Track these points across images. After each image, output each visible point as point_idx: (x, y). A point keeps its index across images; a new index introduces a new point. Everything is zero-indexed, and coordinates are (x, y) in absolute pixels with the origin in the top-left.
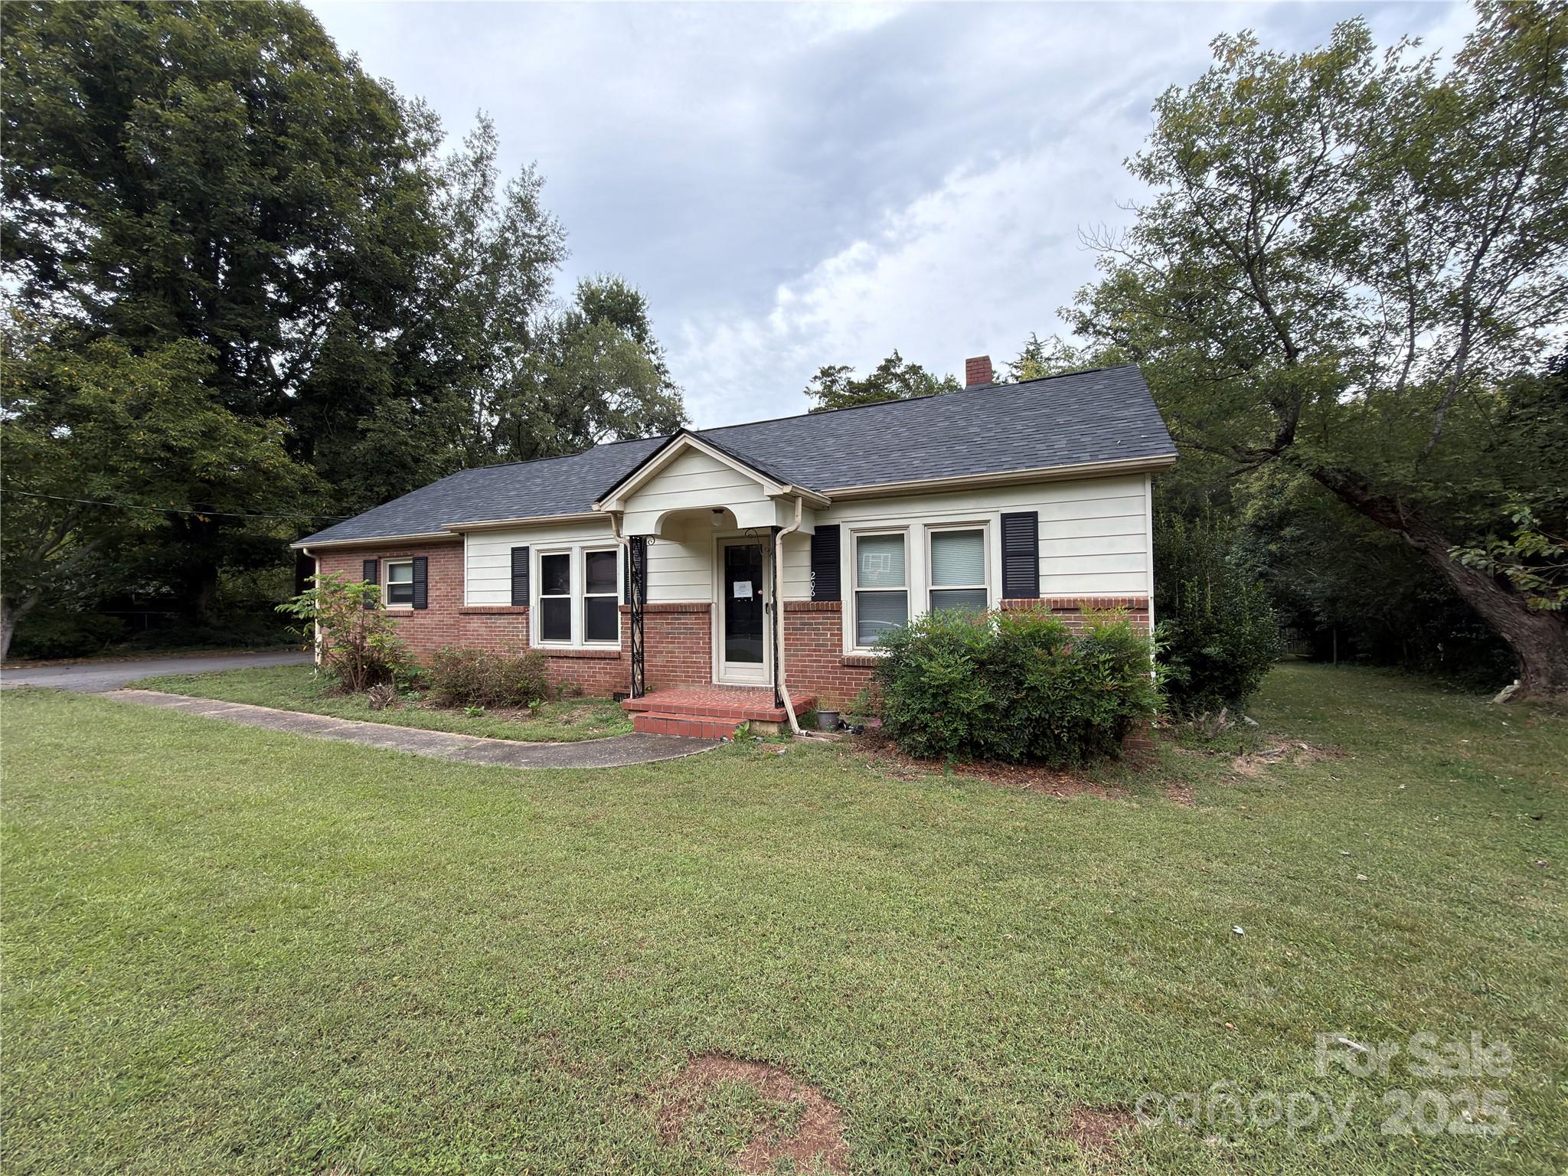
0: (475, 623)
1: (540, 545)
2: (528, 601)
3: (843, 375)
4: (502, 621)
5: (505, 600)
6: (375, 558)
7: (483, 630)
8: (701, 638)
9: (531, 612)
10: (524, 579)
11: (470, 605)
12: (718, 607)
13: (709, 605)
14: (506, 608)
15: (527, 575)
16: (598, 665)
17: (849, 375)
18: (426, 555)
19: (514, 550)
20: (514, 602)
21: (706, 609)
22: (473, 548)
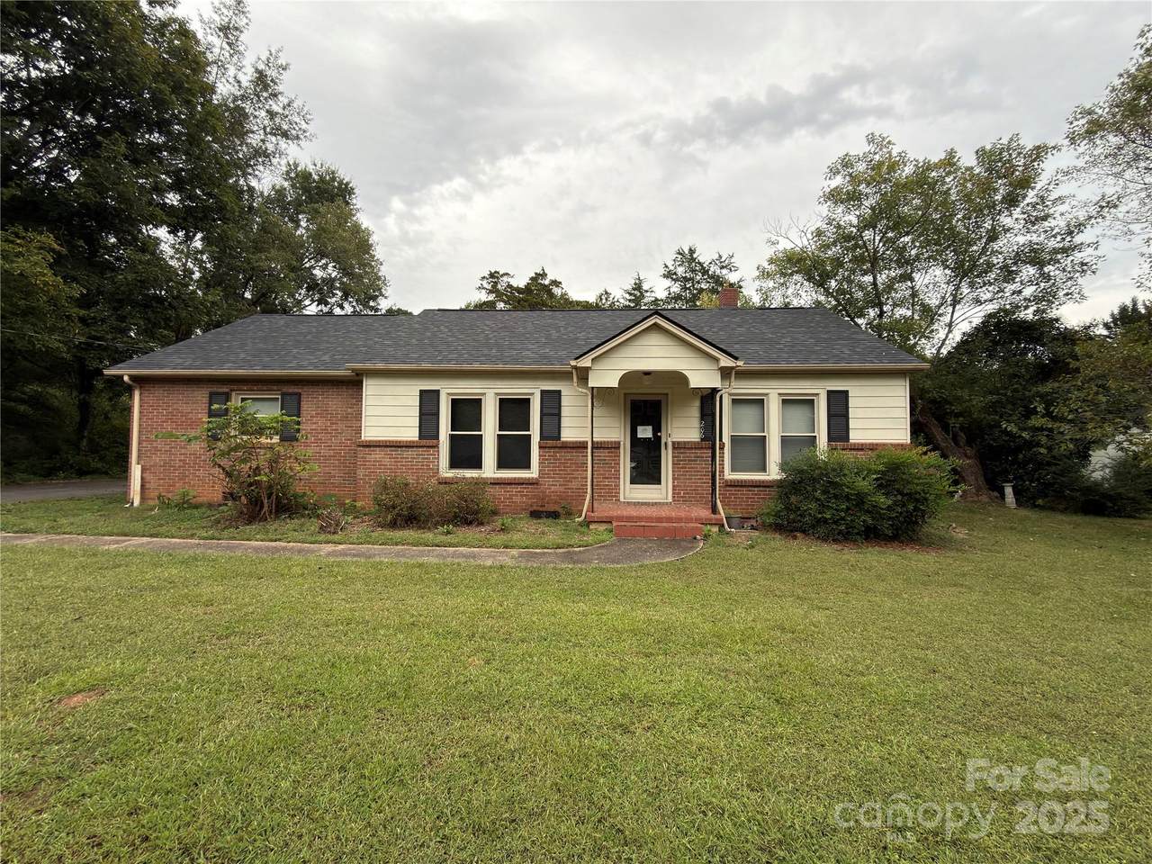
0: (378, 455)
1: (449, 390)
2: (437, 437)
3: (505, 279)
4: (410, 453)
5: (412, 434)
6: (227, 390)
7: (387, 461)
8: (612, 467)
9: (440, 446)
10: (435, 417)
11: (367, 439)
12: (624, 444)
13: (619, 443)
14: (413, 442)
15: (437, 414)
16: (515, 489)
17: (509, 280)
18: (300, 391)
19: (422, 392)
20: (421, 437)
21: (615, 446)
22: (370, 388)
